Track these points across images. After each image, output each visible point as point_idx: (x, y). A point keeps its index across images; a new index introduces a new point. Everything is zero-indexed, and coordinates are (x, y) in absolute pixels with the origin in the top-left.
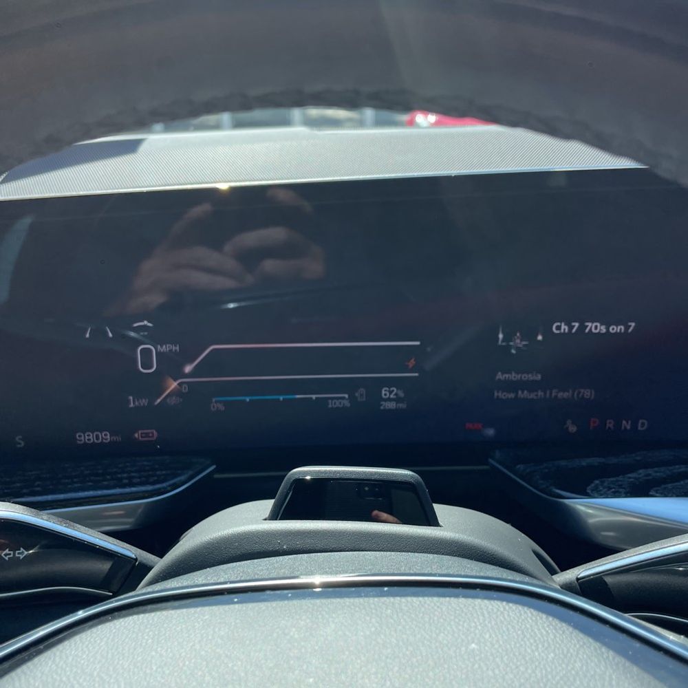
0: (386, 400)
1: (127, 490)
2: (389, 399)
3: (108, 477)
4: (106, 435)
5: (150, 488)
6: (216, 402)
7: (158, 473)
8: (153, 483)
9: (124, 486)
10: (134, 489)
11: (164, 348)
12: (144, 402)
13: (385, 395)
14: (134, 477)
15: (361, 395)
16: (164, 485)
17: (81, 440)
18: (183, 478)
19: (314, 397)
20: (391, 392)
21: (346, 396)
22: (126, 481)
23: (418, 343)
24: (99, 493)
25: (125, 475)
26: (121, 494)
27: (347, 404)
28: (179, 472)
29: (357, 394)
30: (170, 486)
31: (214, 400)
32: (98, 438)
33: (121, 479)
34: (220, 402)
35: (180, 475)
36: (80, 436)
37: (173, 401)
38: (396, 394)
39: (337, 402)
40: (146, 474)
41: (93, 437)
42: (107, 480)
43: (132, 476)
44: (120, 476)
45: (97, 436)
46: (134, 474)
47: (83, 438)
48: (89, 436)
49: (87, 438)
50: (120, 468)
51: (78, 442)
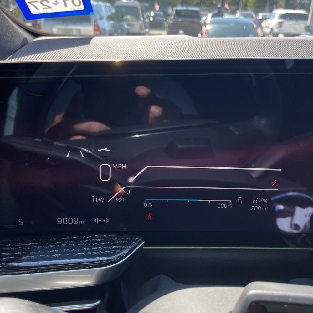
0: (255, 205)
1: (91, 259)
2: (258, 205)
3: (78, 250)
4: (76, 220)
5: (105, 258)
6: (147, 201)
7: (110, 247)
8: (108, 255)
9: (88, 257)
11: (117, 166)
12: (102, 200)
13: (255, 202)
14: (95, 250)
15: (240, 201)
16: (114, 257)
17: (60, 223)
18: (126, 251)
19: (209, 201)
20: (259, 200)
21: (230, 201)
22: (89, 253)
23: (280, 170)
24: (72, 261)
25: (89, 249)
27: (230, 206)
28: (123, 247)
29: (237, 201)
30: (117, 257)
31: (146, 200)
32: (71, 222)
33: (86, 252)
34: (150, 201)
35: (123, 249)
36: (60, 220)
37: (120, 200)
38: (262, 202)
39: (224, 205)
40: (102, 248)
41: (68, 221)
42: (77, 252)
43: (93, 249)
44: (85, 249)
45: (70, 220)
46: (95, 248)
47: (61, 221)
48: (65, 220)
49: (64, 221)
50: (85, 243)
51: (58, 223)
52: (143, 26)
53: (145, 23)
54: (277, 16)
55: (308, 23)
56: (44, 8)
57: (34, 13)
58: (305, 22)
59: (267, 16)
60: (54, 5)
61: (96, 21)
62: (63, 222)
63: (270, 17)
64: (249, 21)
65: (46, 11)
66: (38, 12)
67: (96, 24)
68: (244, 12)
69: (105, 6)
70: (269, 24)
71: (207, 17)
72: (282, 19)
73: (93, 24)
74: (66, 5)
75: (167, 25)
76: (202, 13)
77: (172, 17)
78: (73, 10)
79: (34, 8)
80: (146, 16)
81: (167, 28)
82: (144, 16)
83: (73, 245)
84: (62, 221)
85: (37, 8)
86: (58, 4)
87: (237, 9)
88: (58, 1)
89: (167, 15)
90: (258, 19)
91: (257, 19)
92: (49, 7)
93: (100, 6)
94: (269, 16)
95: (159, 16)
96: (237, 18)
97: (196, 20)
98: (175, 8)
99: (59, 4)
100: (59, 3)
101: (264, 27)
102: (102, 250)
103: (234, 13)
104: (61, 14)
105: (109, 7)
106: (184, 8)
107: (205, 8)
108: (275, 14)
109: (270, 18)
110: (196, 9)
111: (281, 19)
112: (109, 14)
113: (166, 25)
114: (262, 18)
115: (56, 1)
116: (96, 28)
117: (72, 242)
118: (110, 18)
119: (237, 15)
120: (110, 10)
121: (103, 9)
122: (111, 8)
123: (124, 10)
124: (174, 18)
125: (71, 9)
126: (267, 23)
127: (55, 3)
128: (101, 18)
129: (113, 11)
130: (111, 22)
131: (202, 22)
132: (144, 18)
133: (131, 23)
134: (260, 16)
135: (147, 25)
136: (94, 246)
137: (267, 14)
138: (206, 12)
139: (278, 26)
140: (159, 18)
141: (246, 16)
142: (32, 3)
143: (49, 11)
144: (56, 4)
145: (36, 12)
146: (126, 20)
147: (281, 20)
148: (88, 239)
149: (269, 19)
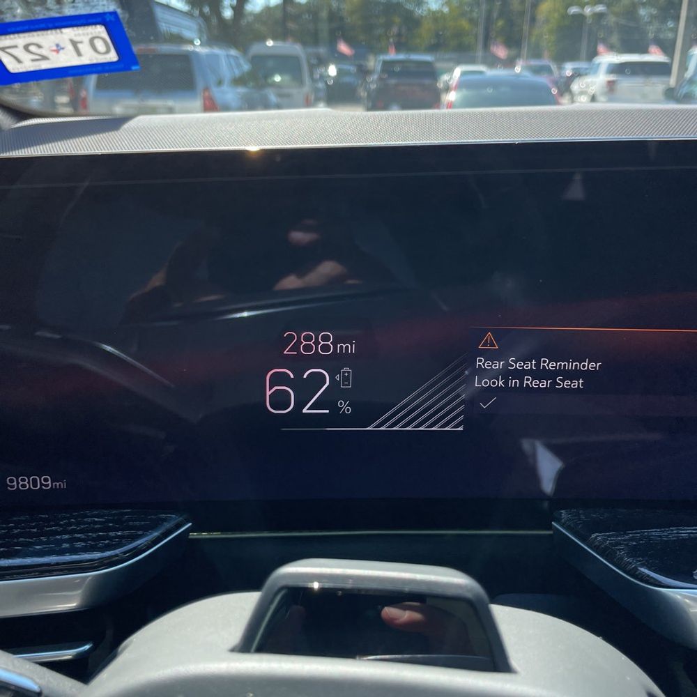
1: (68, 558)
3: (44, 539)
4: (46, 480)
5: (97, 555)
7: (112, 534)
8: (102, 550)
9: (62, 552)
10: (75, 557)
14: (79, 540)
16: (117, 551)
17: (13, 487)
22: (65, 545)
25: (67, 537)
26: (58, 564)
28: (140, 533)
30: (124, 552)
32: (35, 484)
33: (60, 542)
36: (12, 481)
40: (94, 535)
41: (29, 483)
42: (41, 543)
43: (75, 537)
44: (59, 537)
45: (35, 481)
46: (79, 535)
47: (15, 483)
48: (23, 480)
49: (21, 483)
50: (61, 526)
51: (9, 488)
52: (312, 97)
53: (316, 90)
54: (603, 68)
55: (672, 81)
56: (33, 60)
57: (13, 69)
58: (664, 79)
59: (582, 68)
60: (54, 54)
61: (207, 89)
62: (20, 485)
63: (588, 71)
64: (543, 79)
65: (39, 66)
66: (21, 68)
67: (207, 94)
68: (534, 63)
69: (228, 56)
70: (588, 86)
71: (452, 75)
72: (615, 75)
73: (202, 94)
74: (79, 54)
75: (366, 94)
76: (439, 65)
77: (375, 77)
78: (95, 61)
79: (12, 59)
80: (318, 76)
81: (366, 101)
82: (314, 76)
83: (35, 530)
84: (18, 483)
85: (19, 61)
86: (61, 52)
87: (518, 56)
88: (62, 45)
89: (364, 72)
90: (564, 75)
91: (561, 77)
92: (44, 58)
93: (216, 57)
94: (587, 69)
95: (348, 73)
96: (518, 75)
97: (427, 82)
98: (382, 57)
99: (65, 50)
100: (63, 49)
101: (577, 92)
102: (93, 539)
103: (510, 63)
104: (71, 72)
105: (237, 57)
106: (401, 57)
107: (447, 56)
108: (599, 64)
109: (589, 73)
110: (428, 58)
111: (612, 75)
112: (237, 73)
113: (363, 94)
114: (571, 74)
115: (57, 45)
116: (207, 102)
117: (34, 524)
118: (239, 81)
119: (518, 69)
120: (239, 65)
121: (224, 63)
122: (242, 61)
123: (270, 63)
124: (380, 79)
125: (91, 60)
126: (582, 85)
127: (55, 48)
128: (220, 83)
129: (246, 67)
130: (241, 90)
131: (440, 85)
132: (313, 80)
133: (286, 91)
134: (569, 69)
135: (322, 94)
136: (79, 532)
137: (582, 65)
138: (451, 64)
139: (606, 90)
140: (347, 79)
141: (538, 71)
142: (8, 50)
143: (44, 65)
144: (57, 51)
145: (18, 69)
146: (274, 85)
147: (612, 78)
148: (68, 518)
149: (586, 74)
